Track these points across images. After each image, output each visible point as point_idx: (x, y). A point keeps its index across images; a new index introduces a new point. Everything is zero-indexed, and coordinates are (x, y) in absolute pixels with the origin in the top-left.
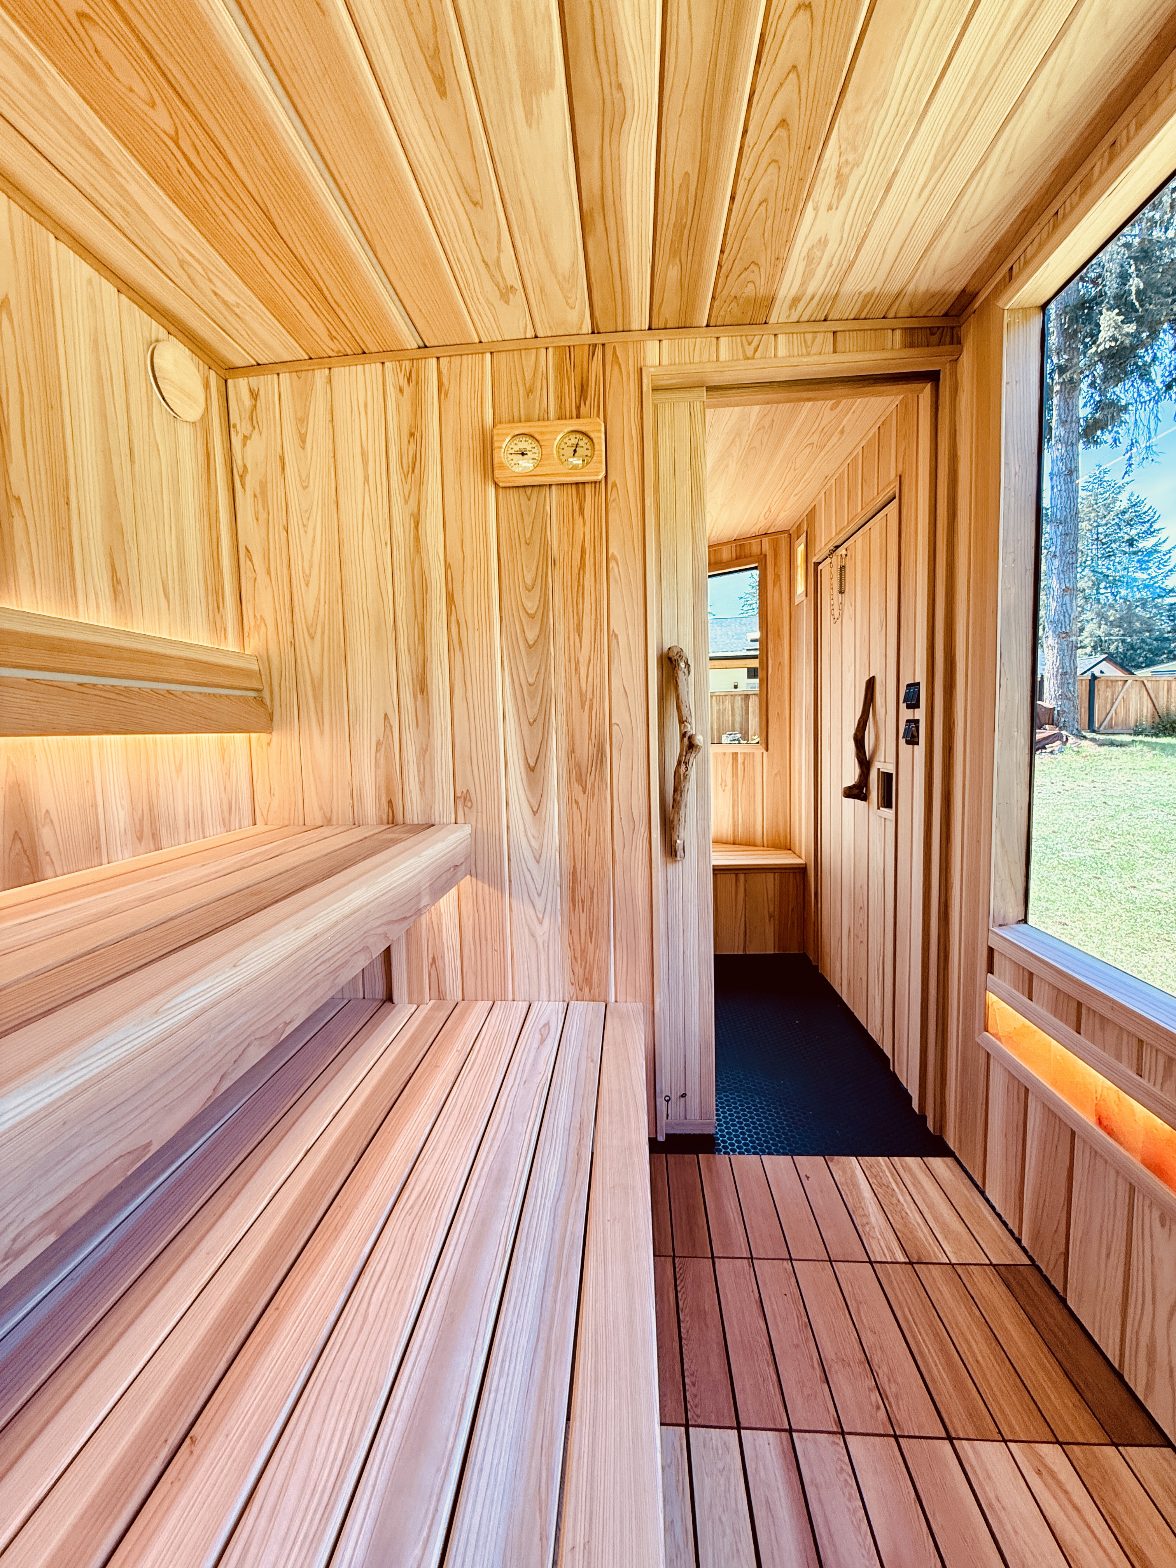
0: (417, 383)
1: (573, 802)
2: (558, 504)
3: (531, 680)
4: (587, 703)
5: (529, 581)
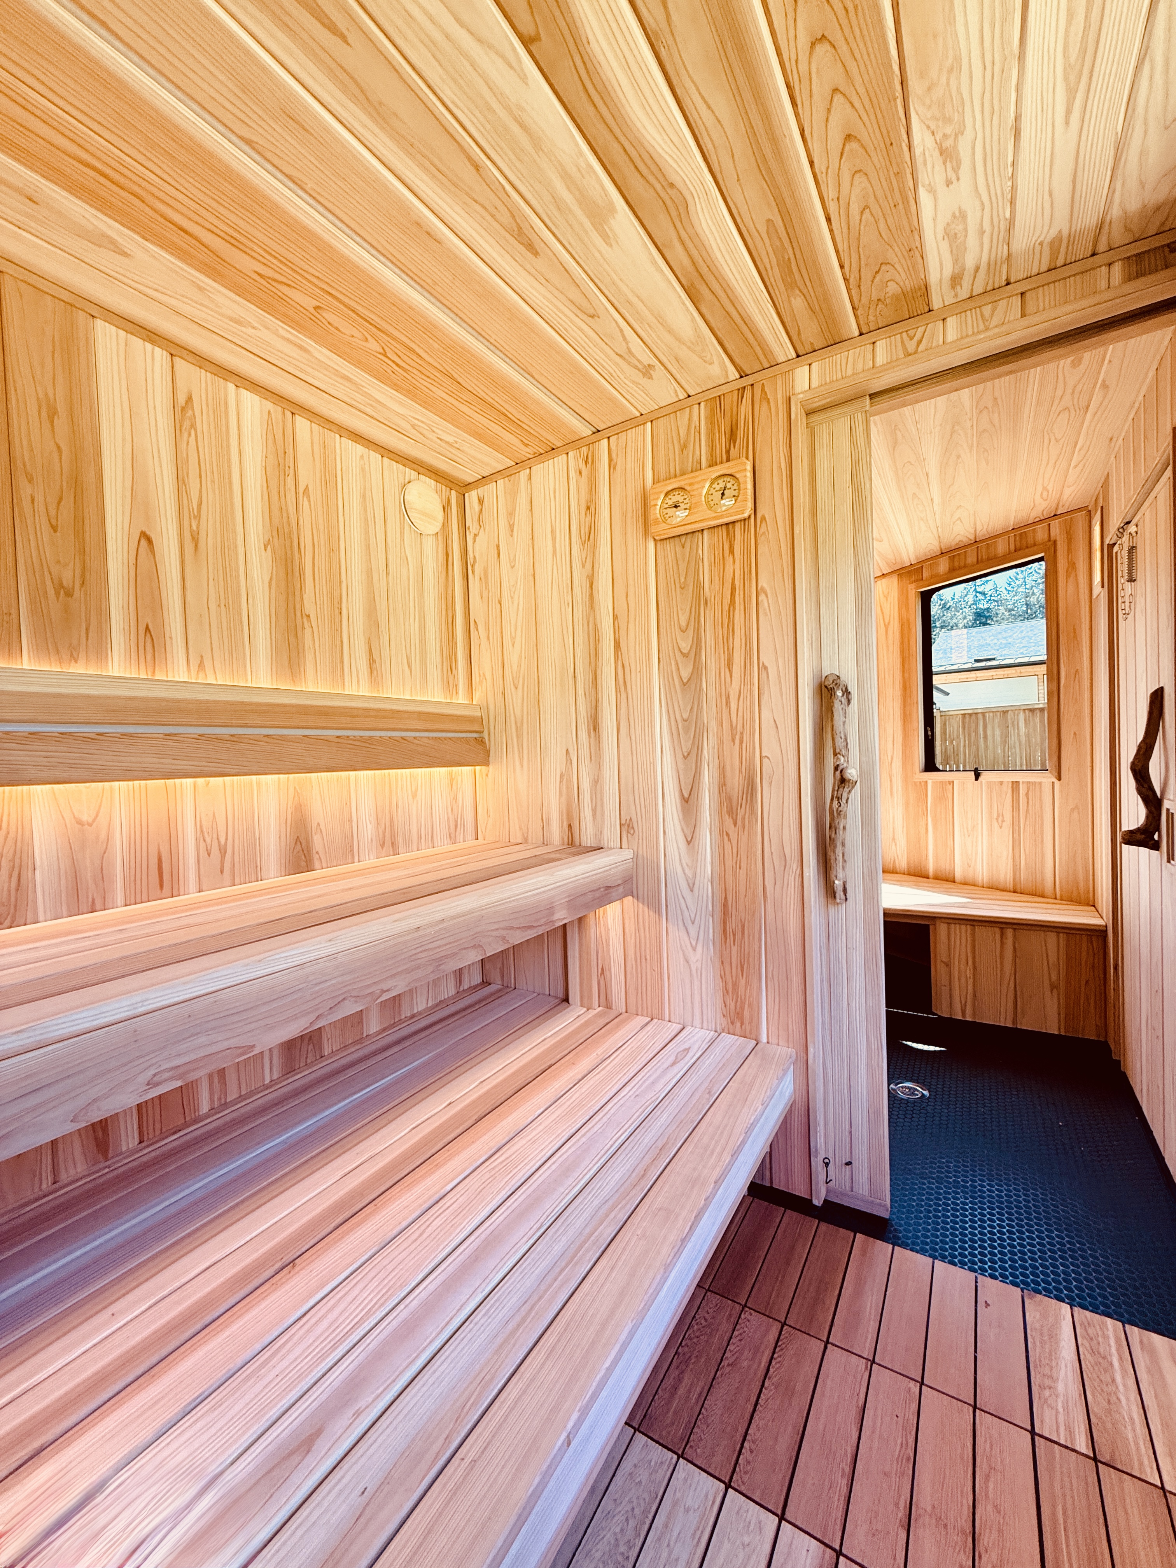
0: (592, 463)
1: (724, 834)
2: (709, 547)
3: (685, 716)
4: (738, 737)
5: (683, 624)
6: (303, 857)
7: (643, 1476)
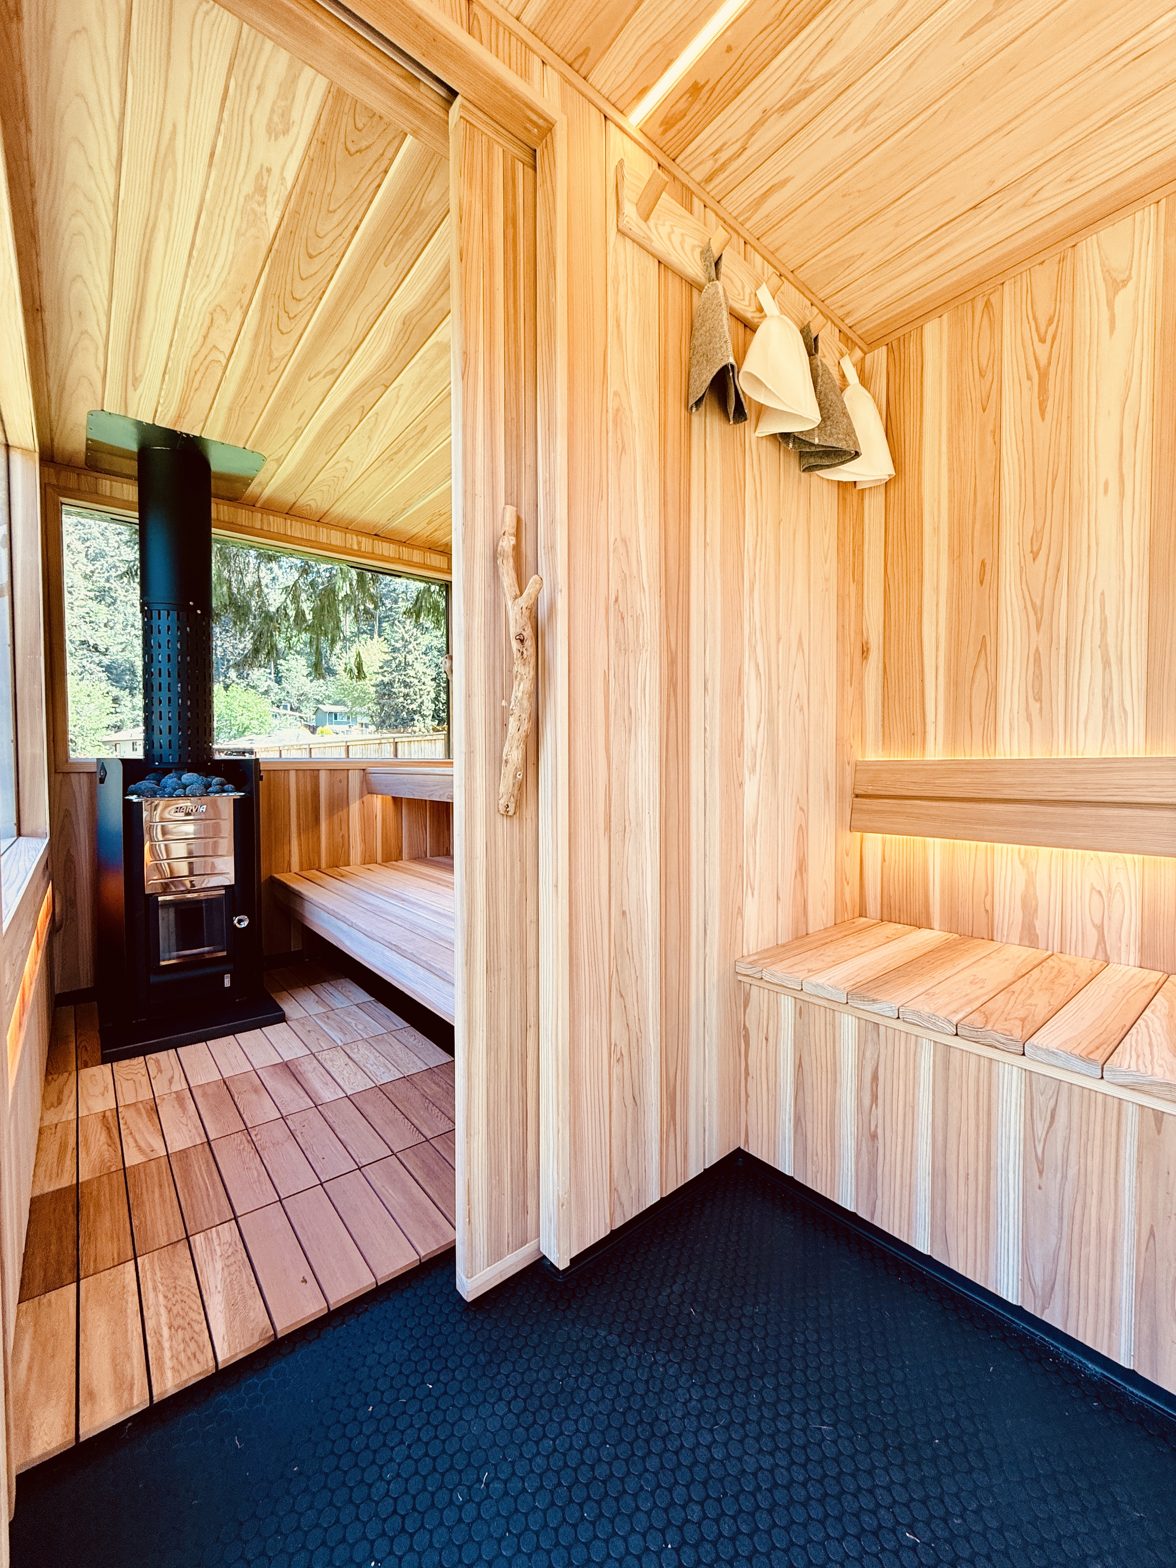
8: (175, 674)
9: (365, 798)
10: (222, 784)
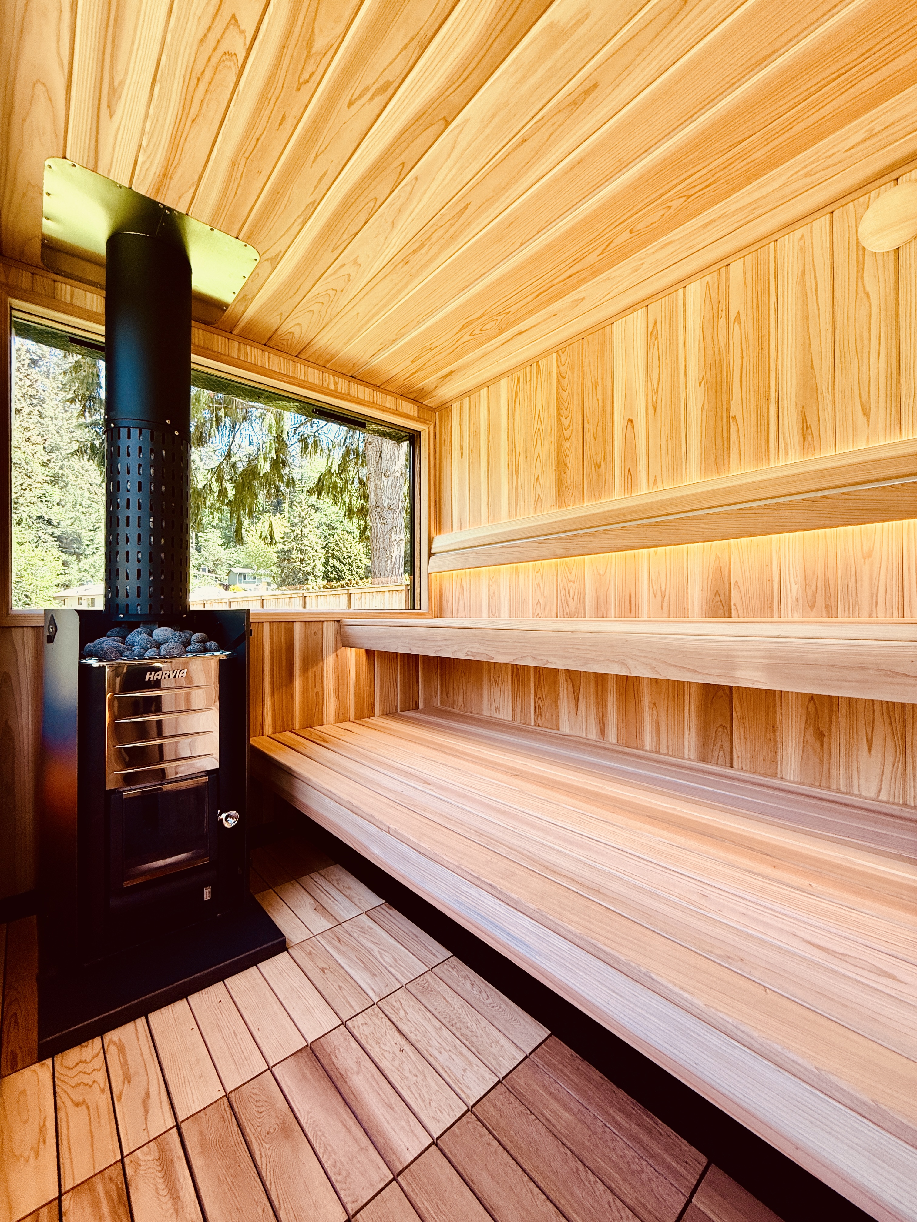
6: (721, 606)
7: (495, 1050)
8: (146, 506)
9: (339, 652)
10: (203, 641)
